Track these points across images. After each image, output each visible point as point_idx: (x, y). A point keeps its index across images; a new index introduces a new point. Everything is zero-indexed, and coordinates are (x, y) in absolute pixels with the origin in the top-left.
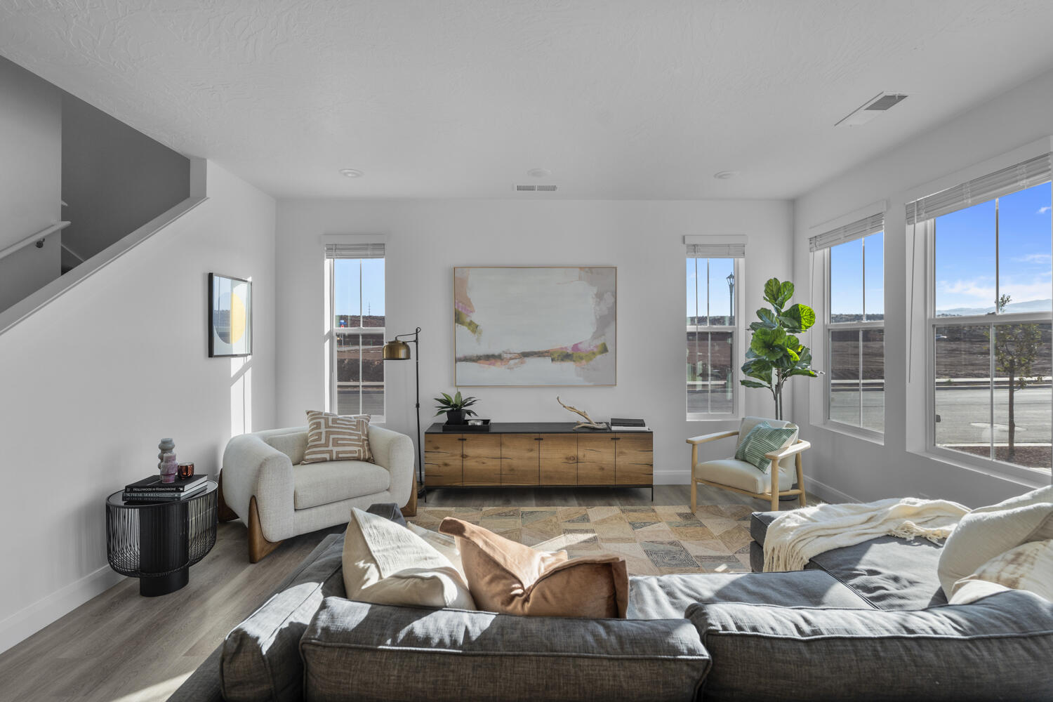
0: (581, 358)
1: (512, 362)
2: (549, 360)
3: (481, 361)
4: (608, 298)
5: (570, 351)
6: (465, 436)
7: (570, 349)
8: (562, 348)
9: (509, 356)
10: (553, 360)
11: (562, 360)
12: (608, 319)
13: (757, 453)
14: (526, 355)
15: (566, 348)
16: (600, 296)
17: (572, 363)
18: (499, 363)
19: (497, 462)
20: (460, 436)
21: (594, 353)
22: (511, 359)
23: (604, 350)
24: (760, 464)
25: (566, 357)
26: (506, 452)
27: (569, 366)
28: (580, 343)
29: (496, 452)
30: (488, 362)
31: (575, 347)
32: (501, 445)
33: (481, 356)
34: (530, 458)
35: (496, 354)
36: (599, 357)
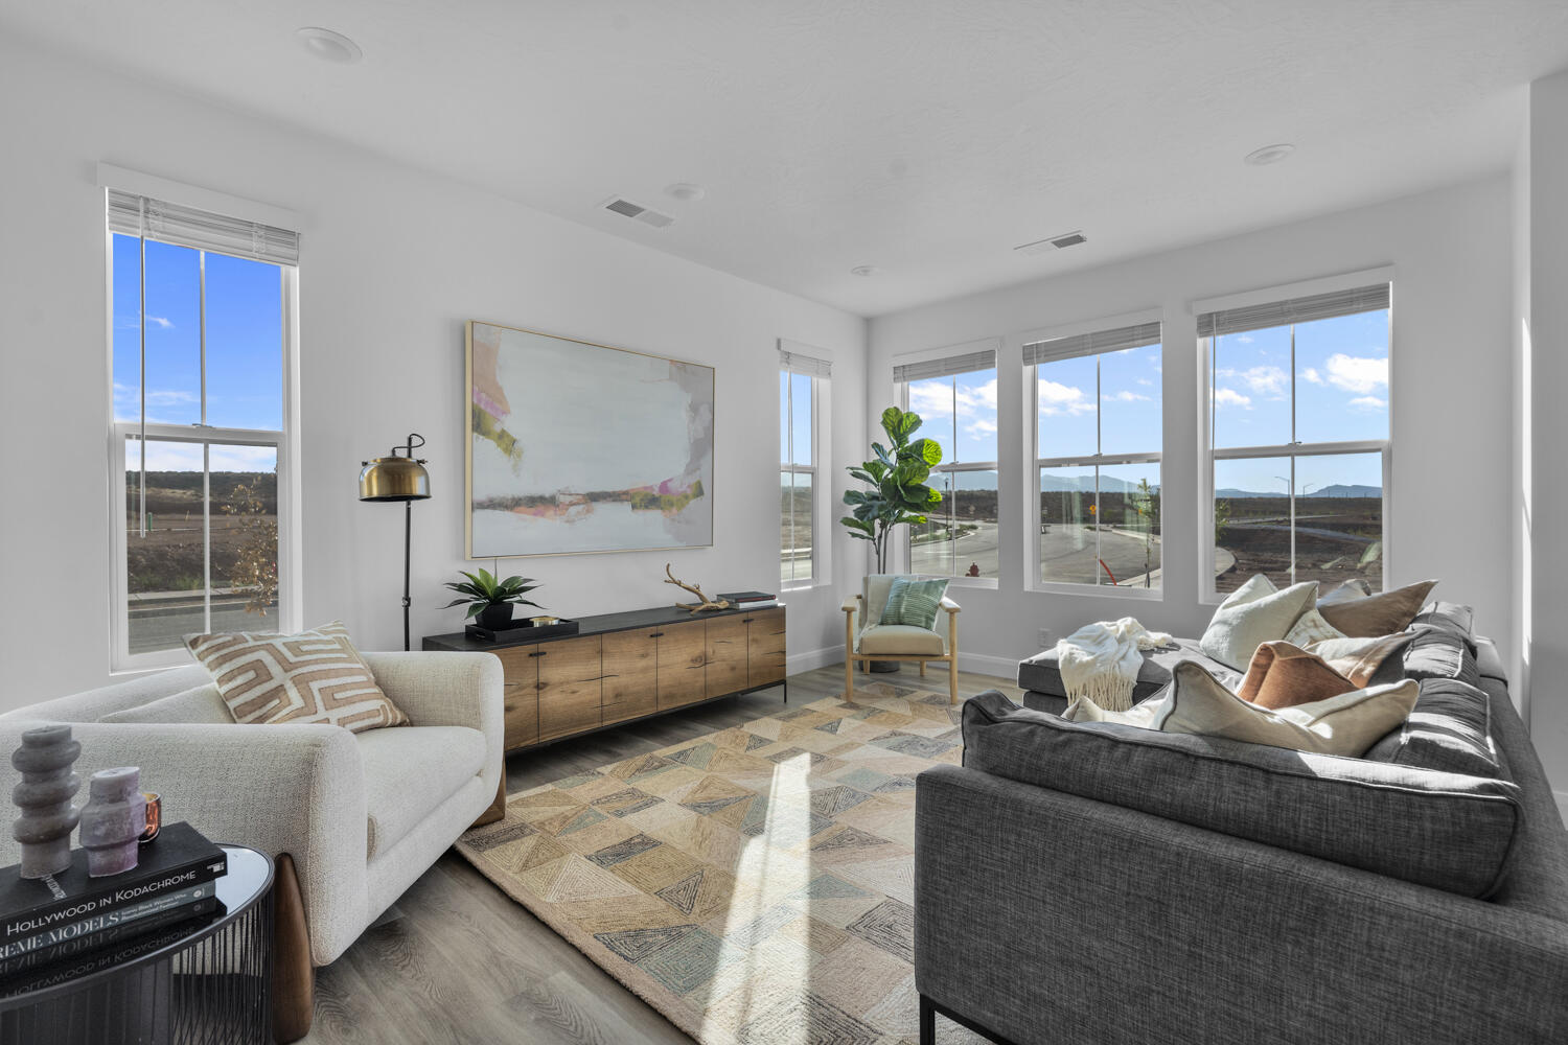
0: (672, 504)
1: (573, 510)
2: (627, 506)
3: (522, 508)
4: (704, 410)
5: (656, 493)
6: (543, 646)
7: (657, 489)
8: (646, 488)
9: (568, 499)
10: (634, 507)
11: (646, 507)
12: (703, 445)
13: (919, 612)
14: (594, 497)
15: (651, 488)
16: (694, 408)
17: (659, 512)
18: (551, 512)
19: (595, 687)
20: (532, 648)
21: (687, 497)
22: (572, 504)
23: (699, 492)
24: (927, 623)
25: (650, 501)
26: (610, 665)
27: (655, 515)
28: (670, 480)
29: (594, 668)
30: (532, 510)
31: (664, 487)
32: (601, 653)
33: (520, 499)
34: (645, 670)
35: (547, 495)
36: (693, 502)
